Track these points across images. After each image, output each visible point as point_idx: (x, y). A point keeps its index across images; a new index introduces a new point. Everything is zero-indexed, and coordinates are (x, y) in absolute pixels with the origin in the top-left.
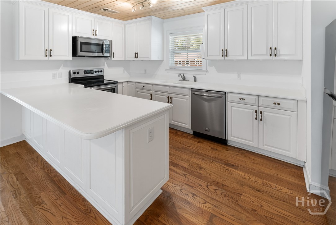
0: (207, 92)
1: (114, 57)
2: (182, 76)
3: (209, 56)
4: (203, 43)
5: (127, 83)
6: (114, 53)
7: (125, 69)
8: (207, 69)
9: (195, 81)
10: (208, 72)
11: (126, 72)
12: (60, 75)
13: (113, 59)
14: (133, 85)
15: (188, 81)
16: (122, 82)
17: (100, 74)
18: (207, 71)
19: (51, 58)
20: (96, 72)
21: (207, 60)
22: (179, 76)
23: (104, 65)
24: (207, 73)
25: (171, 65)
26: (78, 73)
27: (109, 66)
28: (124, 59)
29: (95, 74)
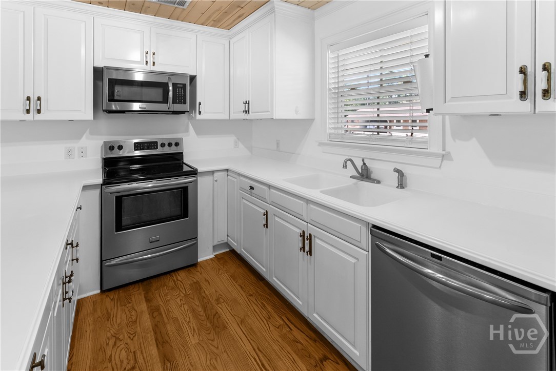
0: (440, 258)
1: (200, 113)
2: (359, 164)
3: (454, 98)
4: (427, 56)
5: (225, 173)
6: (200, 104)
7: (238, 139)
8: (448, 149)
9: (401, 185)
10: (451, 160)
11: (241, 145)
12: (82, 152)
13: (198, 117)
14: (235, 180)
15: (379, 182)
16: (213, 172)
17: (173, 150)
18: (445, 157)
19: (39, 117)
20: (163, 145)
21: (447, 117)
22: (345, 166)
23: (187, 131)
24: (444, 162)
25: (333, 131)
26: (120, 148)
27: (199, 132)
28: (228, 118)
29: (160, 151)
